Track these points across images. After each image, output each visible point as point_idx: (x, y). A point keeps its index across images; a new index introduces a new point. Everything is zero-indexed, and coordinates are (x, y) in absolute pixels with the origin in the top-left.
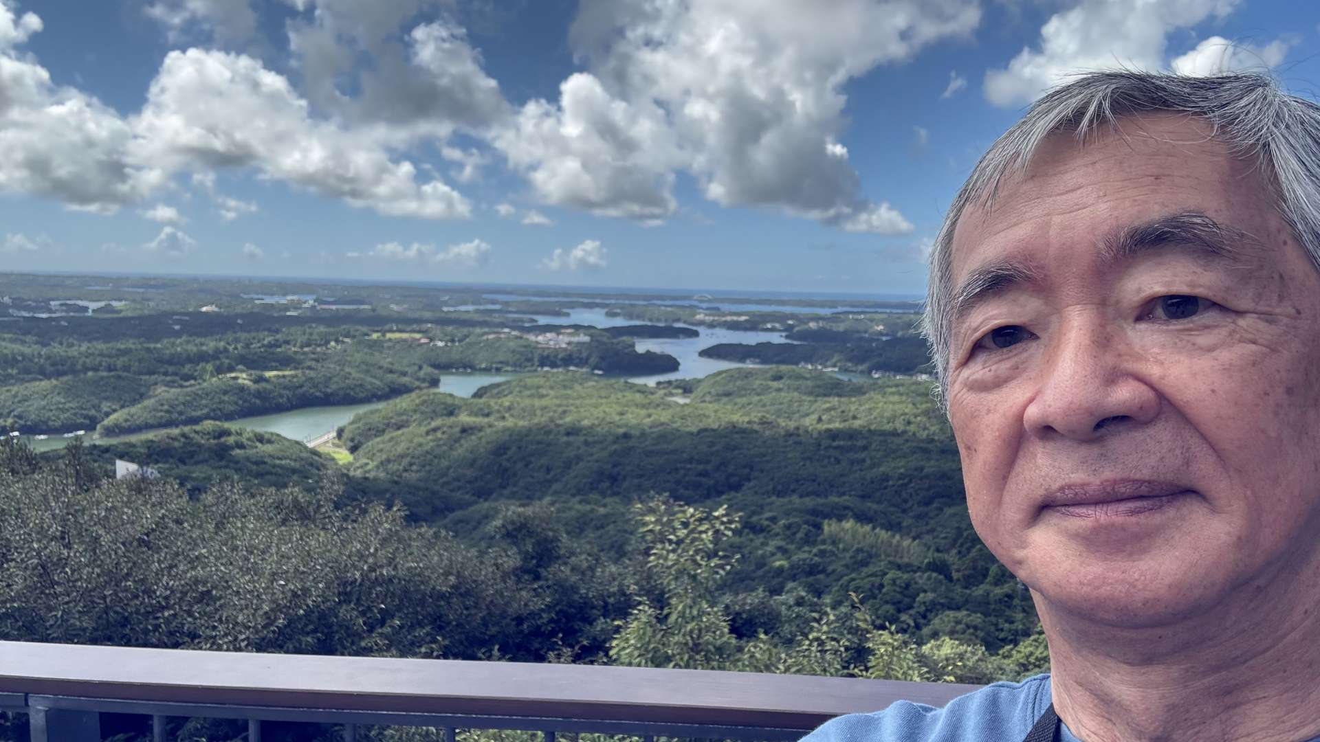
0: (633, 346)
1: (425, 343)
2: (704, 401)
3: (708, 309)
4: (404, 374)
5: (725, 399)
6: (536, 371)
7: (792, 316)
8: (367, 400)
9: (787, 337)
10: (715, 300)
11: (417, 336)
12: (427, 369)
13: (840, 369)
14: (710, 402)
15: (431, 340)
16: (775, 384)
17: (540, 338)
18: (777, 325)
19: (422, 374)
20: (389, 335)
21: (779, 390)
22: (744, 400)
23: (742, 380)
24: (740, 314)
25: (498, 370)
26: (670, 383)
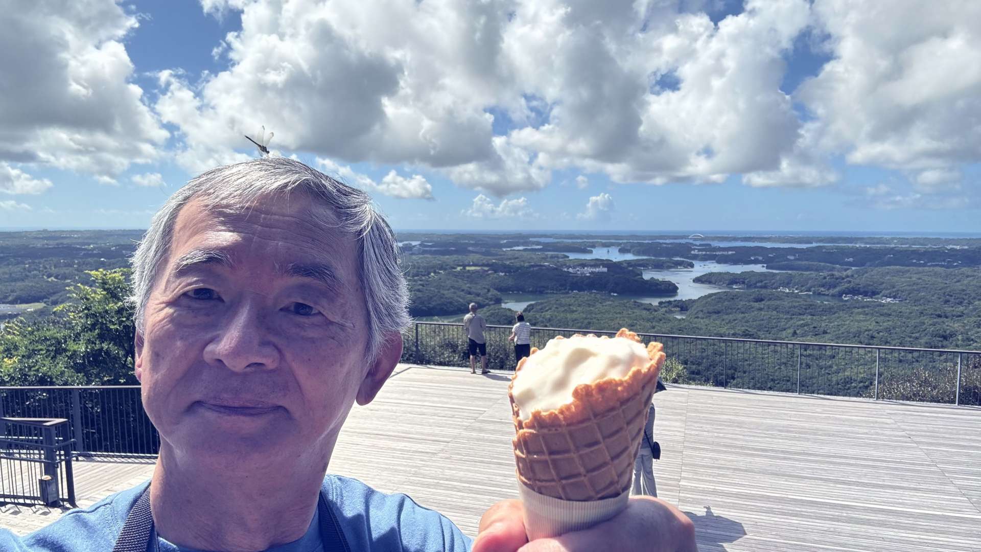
0: (641, 274)
1: (491, 274)
2: (697, 317)
4: (478, 295)
5: (714, 316)
6: (567, 293)
7: (773, 250)
9: (767, 268)
11: (486, 268)
12: (493, 292)
13: (814, 293)
14: (703, 318)
15: (496, 272)
16: (757, 305)
17: (572, 270)
18: (760, 258)
19: (490, 295)
20: (468, 268)
21: (761, 309)
22: (731, 317)
23: (729, 301)
24: (727, 249)
25: (541, 293)
26: (670, 302)
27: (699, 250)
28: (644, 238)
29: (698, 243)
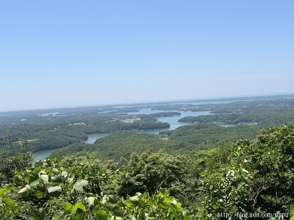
0: (157, 120)
3: (187, 105)
4: (75, 137)
7: (215, 105)
8: (61, 147)
9: (211, 113)
10: (190, 102)
11: (83, 123)
12: (84, 134)
15: (87, 125)
16: (197, 131)
17: (124, 121)
18: (209, 109)
19: (81, 136)
20: (74, 124)
21: (197, 133)
22: (184, 137)
24: (197, 106)
25: (108, 132)
26: (163, 132)
27: (185, 107)
28: (164, 103)
29: (186, 104)
